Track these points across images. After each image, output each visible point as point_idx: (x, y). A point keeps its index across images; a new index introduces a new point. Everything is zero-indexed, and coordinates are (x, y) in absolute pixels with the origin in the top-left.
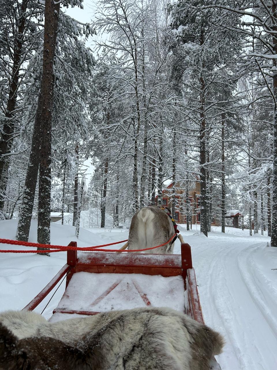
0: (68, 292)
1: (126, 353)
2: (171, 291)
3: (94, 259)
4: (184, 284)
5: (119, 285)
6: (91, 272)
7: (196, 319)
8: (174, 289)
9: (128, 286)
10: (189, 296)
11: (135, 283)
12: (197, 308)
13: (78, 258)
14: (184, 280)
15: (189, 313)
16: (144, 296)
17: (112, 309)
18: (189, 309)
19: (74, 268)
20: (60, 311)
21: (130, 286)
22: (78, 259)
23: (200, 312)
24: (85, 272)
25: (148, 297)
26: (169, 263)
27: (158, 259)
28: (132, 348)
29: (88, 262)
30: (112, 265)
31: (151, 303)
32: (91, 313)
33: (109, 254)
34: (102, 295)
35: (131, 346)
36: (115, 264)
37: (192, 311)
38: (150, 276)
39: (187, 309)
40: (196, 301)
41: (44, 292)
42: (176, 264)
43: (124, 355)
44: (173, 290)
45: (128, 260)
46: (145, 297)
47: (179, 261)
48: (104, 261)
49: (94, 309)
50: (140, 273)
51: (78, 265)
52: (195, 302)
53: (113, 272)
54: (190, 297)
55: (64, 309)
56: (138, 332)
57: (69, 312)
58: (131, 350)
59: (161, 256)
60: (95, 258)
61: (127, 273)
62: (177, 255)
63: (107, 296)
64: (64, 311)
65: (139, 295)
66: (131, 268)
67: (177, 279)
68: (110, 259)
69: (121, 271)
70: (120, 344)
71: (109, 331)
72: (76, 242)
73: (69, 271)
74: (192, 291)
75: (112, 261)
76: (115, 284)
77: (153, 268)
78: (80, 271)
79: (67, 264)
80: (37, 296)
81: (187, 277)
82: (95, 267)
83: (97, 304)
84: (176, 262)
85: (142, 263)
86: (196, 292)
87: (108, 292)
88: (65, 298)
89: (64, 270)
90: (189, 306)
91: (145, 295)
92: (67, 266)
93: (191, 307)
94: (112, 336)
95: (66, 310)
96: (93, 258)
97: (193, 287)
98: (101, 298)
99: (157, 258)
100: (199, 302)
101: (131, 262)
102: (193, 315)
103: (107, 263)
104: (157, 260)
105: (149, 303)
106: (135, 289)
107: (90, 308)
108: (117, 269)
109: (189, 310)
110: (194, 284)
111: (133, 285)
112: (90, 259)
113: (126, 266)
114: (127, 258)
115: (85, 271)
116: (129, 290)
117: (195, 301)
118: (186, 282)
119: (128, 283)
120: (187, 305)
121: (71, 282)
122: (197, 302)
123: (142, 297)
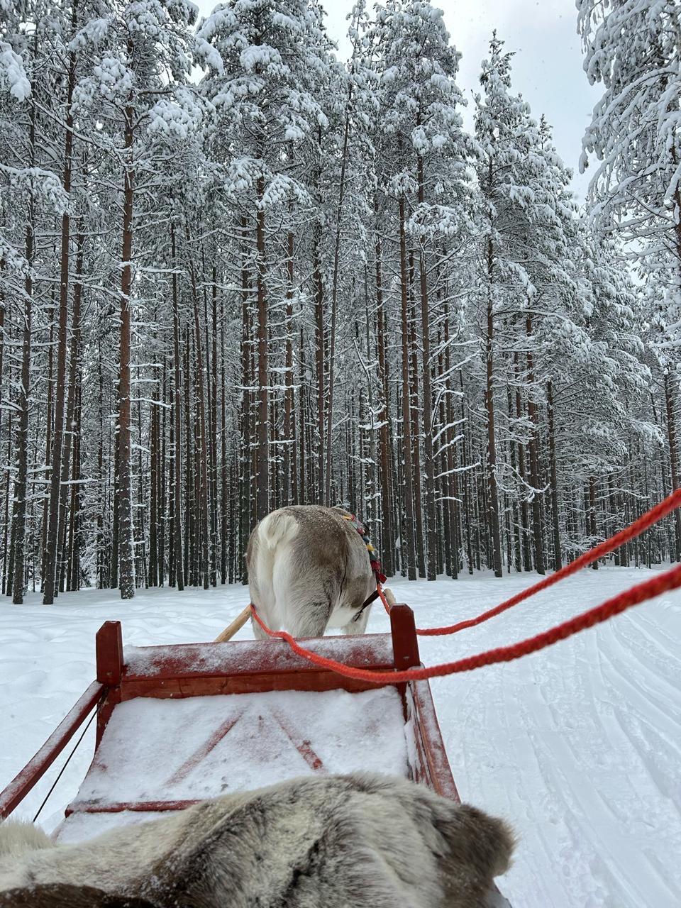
0: (102, 757)
1: (278, 892)
2: (372, 728)
3: (169, 662)
4: (402, 707)
5: (238, 724)
6: (163, 697)
7: (439, 790)
8: (378, 720)
9: (260, 725)
10: (416, 736)
11: (278, 715)
12: (440, 764)
13: (125, 663)
14: (401, 697)
15: (420, 778)
16: (306, 747)
17: (223, 789)
18: (419, 769)
19: (117, 690)
20: (84, 808)
21: (267, 723)
22: (126, 666)
23: (448, 772)
24: (147, 697)
25: (314, 747)
26: (364, 658)
27: (335, 649)
28: (291, 878)
29: (154, 670)
30: (217, 674)
31: (324, 762)
32: (167, 805)
33: (209, 648)
34: (194, 755)
35: (288, 872)
36: (223, 671)
37: (428, 773)
38: (317, 693)
39: (414, 770)
40: (437, 747)
41: (38, 762)
42: (379, 657)
43: (273, 900)
44: (377, 724)
45: (258, 657)
46: (306, 749)
47: (386, 649)
48: (194, 667)
49: (177, 794)
50: (290, 689)
51: (127, 681)
52: (434, 750)
53: (221, 693)
54: (419, 737)
55: (96, 802)
56: (305, 834)
57: (109, 807)
58: (288, 883)
59: (341, 640)
60: (171, 660)
61: (258, 692)
62: (382, 635)
63: (209, 757)
64: (96, 806)
65: (291, 745)
66: (267, 678)
67: (385, 697)
68: (210, 660)
69: (241, 687)
70: (259, 871)
71: (227, 840)
72: (119, 623)
73: (103, 701)
74: (426, 722)
75: (216, 665)
76: (227, 722)
77: (324, 674)
78: (133, 696)
79: (97, 680)
80: (20, 774)
81: (408, 688)
82: (173, 683)
83: (182, 778)
84: (379, 653)
85: (295, 664)
86: (435, 724)
87: (211, 746)
88: (96, 771)
89: (89, 697)
90: (418, 761)
91: (307, 743)
92: (99, 686)
93: (426, 764)
94: (237, 853)
95: (102, 805)
96: (166, 661)
97: (426, 712)
98: (192, 763)
99: (331, 648)
100: (442, 748)
101: (266, 661)
102: (430, 781)
103: (205, 669)
104: (332, 652)
105: (317, 764)
106: (281, 730)
107: (166, 791)
108: (231, 684)
109: (420, 772)
110: (427, 704)
111: (275, 721)
112: (157, 663)
113: (253, 675)
114: (255, 654)
115: (149, 694)
116: (264, 733)
117: (433, 746)
118: (407, 702)
119: (260, 718)
120: (414, 759)
121: (109, 727)
122: (439, 748)
123: (300, 750)
